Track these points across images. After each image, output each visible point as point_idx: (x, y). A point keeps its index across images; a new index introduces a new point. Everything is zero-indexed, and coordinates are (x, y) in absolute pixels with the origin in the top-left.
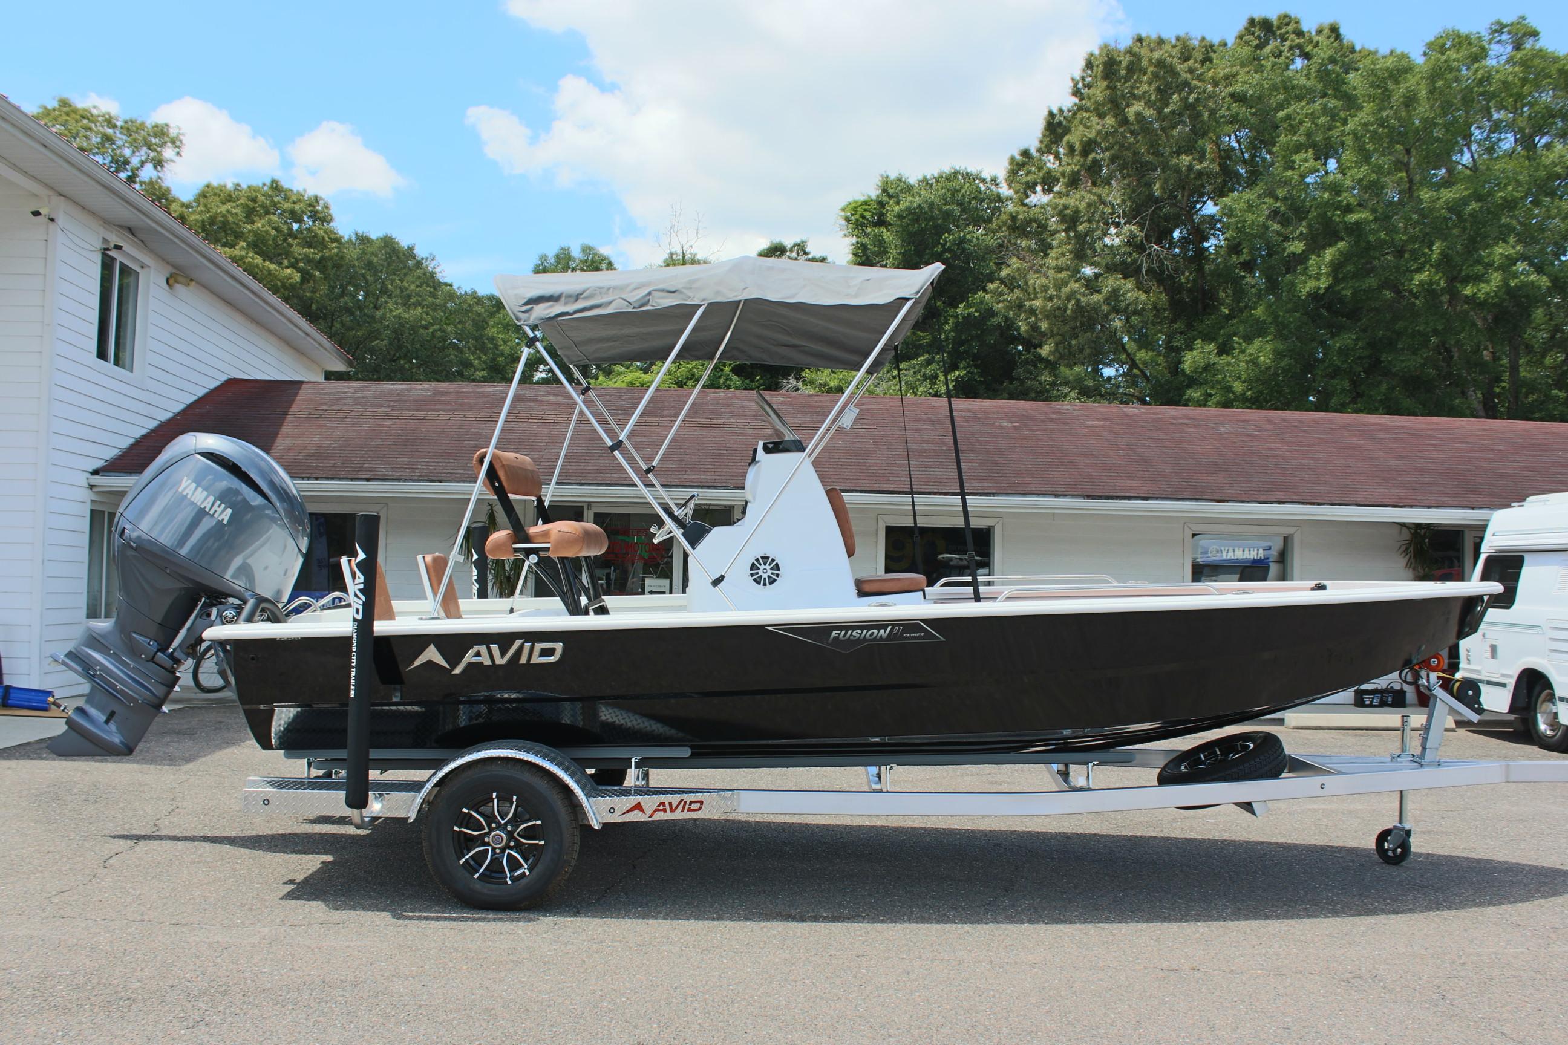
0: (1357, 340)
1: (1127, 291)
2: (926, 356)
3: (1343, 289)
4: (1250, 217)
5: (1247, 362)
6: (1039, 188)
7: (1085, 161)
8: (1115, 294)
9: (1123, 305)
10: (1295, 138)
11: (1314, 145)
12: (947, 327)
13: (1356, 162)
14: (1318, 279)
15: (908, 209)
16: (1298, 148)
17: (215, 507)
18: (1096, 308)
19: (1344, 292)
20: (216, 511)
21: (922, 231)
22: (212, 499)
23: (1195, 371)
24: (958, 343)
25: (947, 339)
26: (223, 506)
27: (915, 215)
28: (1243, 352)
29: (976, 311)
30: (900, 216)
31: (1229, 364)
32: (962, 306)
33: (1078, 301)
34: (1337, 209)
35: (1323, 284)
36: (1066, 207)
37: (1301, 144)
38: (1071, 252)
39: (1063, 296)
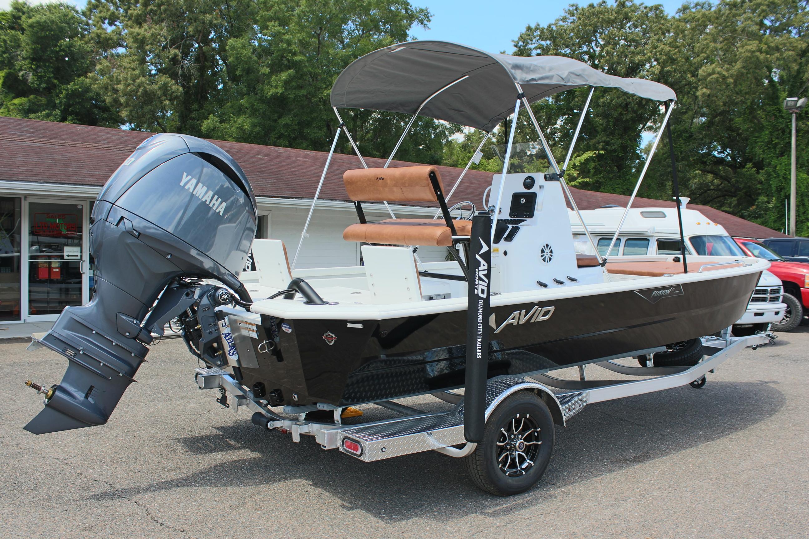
0: (293, 120)
1: (172, 85)
2: (47, 111)
3: (289, 94)
4: (244, 52)
5: (237, 128)
6: (106, 22)
7: (146, 9)
8: (165, 85)
9: (169, 92)
10: (269, 14)
11: (278, 19)
12: (61, 96)
13: (298, 30)
14: (277, 88)
15: (38, 23)
16: (271, 19)
17: (214, 201)
18: (153, 93)
19: (290, 96)
20: (214, 204)
21: (46, 37)
22: (211, 193)
23: (207, 131)
24: (68, 105)
25: (61, 102)
26: (220, 200)
27: (42, 26)
28: (235, 122)
29: (80, 88)
30: (31, 26)
31: (225, 128)
32: (72, 84)
33: (145, 87)
34: (290, 53)
35: (280, 91)
36: (138, 34)
37: (271, 17)
38: (138, 60)
39: (136, 84)
